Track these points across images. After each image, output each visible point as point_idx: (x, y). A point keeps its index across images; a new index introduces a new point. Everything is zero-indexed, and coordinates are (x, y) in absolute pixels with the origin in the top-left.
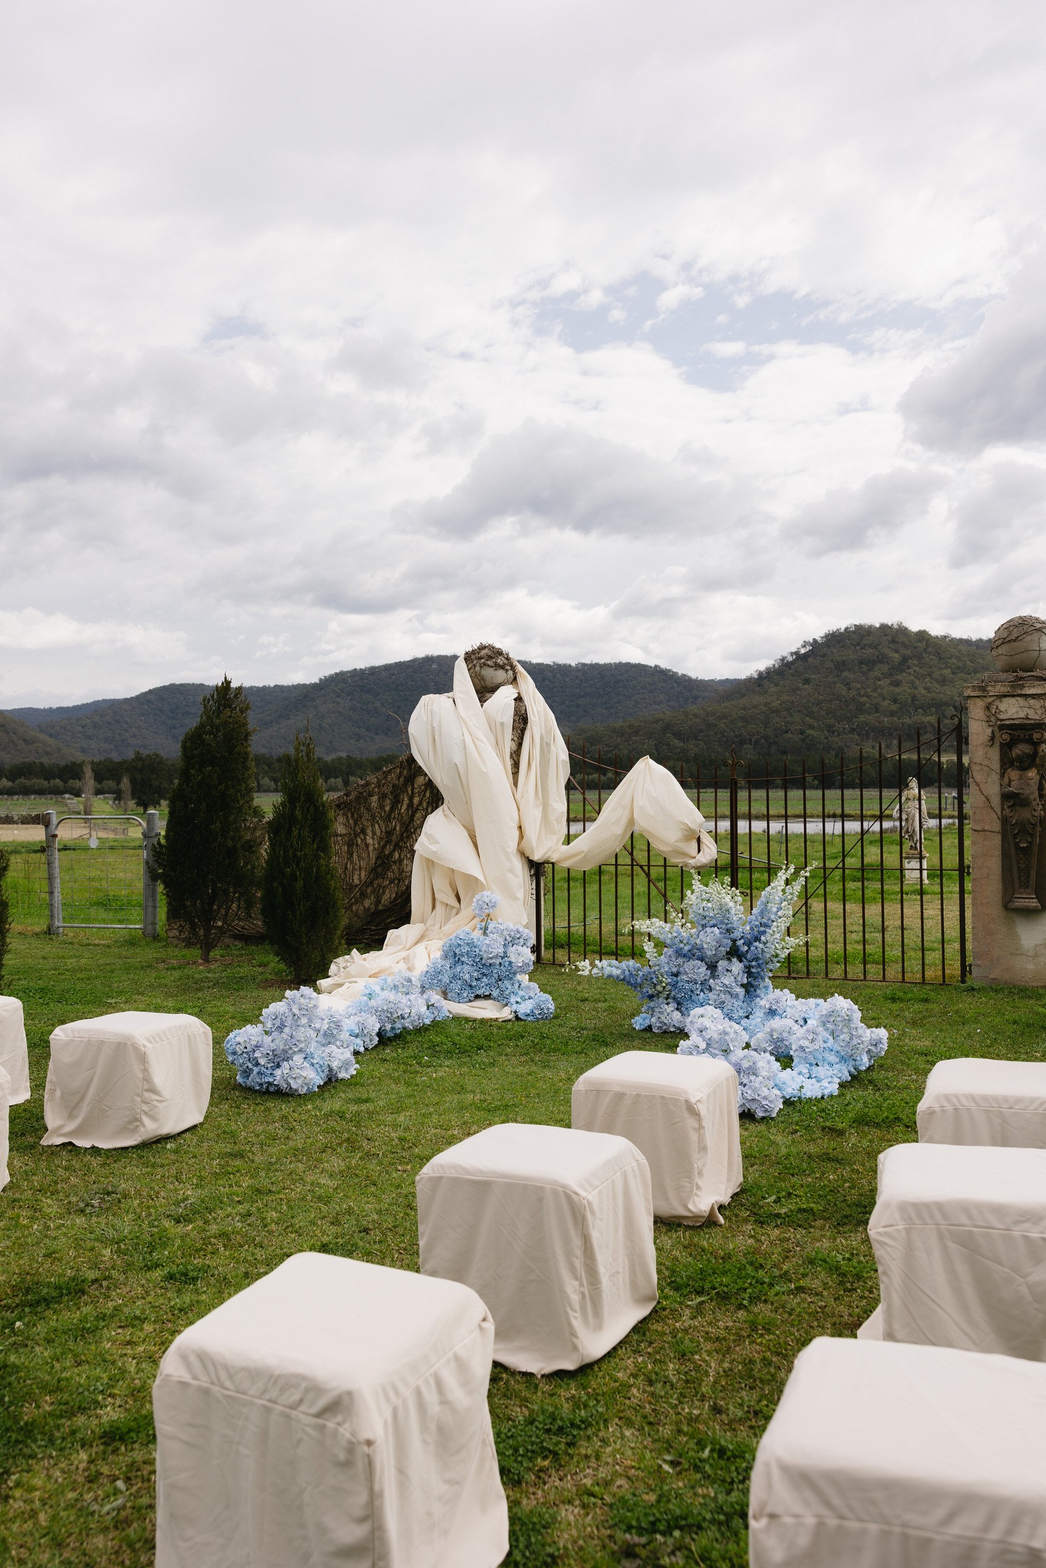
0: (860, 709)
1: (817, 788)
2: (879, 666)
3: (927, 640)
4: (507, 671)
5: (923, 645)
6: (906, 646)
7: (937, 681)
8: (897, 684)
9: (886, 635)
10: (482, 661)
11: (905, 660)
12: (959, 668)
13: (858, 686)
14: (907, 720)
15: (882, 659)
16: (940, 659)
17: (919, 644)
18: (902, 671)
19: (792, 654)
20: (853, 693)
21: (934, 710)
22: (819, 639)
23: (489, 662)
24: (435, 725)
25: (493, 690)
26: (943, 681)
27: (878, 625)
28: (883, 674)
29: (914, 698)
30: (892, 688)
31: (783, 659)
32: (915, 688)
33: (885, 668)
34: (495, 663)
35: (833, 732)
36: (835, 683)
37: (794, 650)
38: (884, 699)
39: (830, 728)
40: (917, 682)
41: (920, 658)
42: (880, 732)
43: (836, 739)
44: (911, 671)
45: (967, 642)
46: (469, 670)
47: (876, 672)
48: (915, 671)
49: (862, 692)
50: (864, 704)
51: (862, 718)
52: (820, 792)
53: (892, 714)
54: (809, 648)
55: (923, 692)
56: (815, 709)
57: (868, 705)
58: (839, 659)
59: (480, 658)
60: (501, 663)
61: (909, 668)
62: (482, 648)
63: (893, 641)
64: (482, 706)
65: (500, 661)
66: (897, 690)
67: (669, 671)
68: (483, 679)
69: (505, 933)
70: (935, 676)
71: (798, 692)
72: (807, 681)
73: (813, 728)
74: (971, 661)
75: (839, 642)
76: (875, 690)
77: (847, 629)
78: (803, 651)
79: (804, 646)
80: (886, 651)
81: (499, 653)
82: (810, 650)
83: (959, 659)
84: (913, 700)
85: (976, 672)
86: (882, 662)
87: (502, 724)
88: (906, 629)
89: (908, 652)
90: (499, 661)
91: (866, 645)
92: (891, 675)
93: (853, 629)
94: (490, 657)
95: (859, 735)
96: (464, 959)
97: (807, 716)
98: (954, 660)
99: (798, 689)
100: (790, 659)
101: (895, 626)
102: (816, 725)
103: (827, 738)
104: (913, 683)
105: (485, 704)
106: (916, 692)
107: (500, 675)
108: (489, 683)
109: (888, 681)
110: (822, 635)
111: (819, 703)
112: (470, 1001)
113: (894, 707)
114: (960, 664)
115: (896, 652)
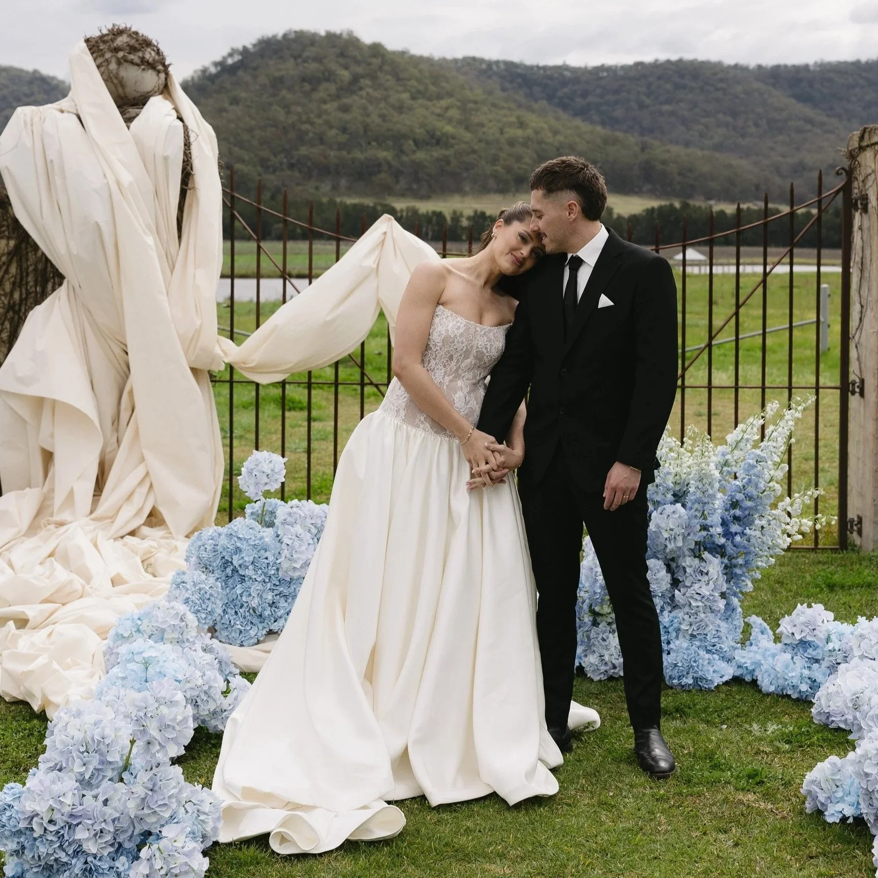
0: (301, 138)
1: (249, 238)
2: (325, 85)
3: (383, 56)
4: (159, 72)
5: (376, 61)
6: (357, 62)
7: (393, 107)
8: (345, 109)
9: (334, 46)
10: (121, 54)
11: (356, 79)
12: (419, 92)
13: (299, 109)
14: (358, 155)
15: (329, 77)
16: (398, 79)
17: (374, 60)
18: (353, 93)
19: (216, 64)
20: (293, 118)
21: (390, 143)
22: (249, 46)
23: (131, 57)
24: (51, 155)
25: (140, 101)
26: (400, 108)
27: (323, 33)
28: (329, 95)
29: (366, 128)
30: (341, 115)
31: (204, 71)
32: (368, 115)
33: (332, 88)
34: (143, 60)
35: (268, 167)
36: (270, 104)
37: (218, 58)
38: (331, 127)
39: (264, 163)
40: (371, 108)
41: (373, 77)
42: (324, 170)
43: (272, 177)
44: (363, 93)
45: (429, 61)
46: (98, 67)
47: (321, 94)
48: (368, 94)
49: (304, 118)
50: (306, 133)
51: (304, 151)
52: (253, 245)
53: (341, 147)
54: (237, 58)
55: (378, 120)
56: (246, 137)
57: (311, 135)
58: (277, 74)
59: (117, 50)
60: (151, 60)
61: (361, 89)
62: (117, 32)
63: (342, 55)
64: (128, 128)
65: (149, 55)
66: (347, 117)
67: (53, 78)
68: (122, 84)
69: (309, 521)
70: (392, 100)
71: (224, 114)
72: (235, 101)
73: (243, 161)
74: (433, 84)
75: (276, 52)
76: (319, 116)
77: (285, 36)
78: (230, 61)
79: (231, 55)
80: (333, 66)
81: (147, 43)
82: (239, 61)
83: (419, 81)
84: (365, 131)
85: (439, 97)
86: (328, 80)
87: (166, 159)
88: (357, 40)
89: (359, 70)
90: (147, 56)
91: (308, 57)
92: (338, 97)
93: (292, 36)
94: (133, 49)
95: (300, 171)
96: (250, 572)
97: (235, 145)
98: (414, 83)
99: (225, 110)
100: (213, 70)
101: (345, 36)
102: (246, 157)
103: (260, 175)
104: (365, 108)
105: (134, 124)
106: (369, 120)
107: (150, 79)
108: (131, 91)
109: (335, 105)
110: (254, 41)
111: (250, 130)
112: (258, 642)
113: (343, 138)
114: (421, 88)
115: (346, 68)
